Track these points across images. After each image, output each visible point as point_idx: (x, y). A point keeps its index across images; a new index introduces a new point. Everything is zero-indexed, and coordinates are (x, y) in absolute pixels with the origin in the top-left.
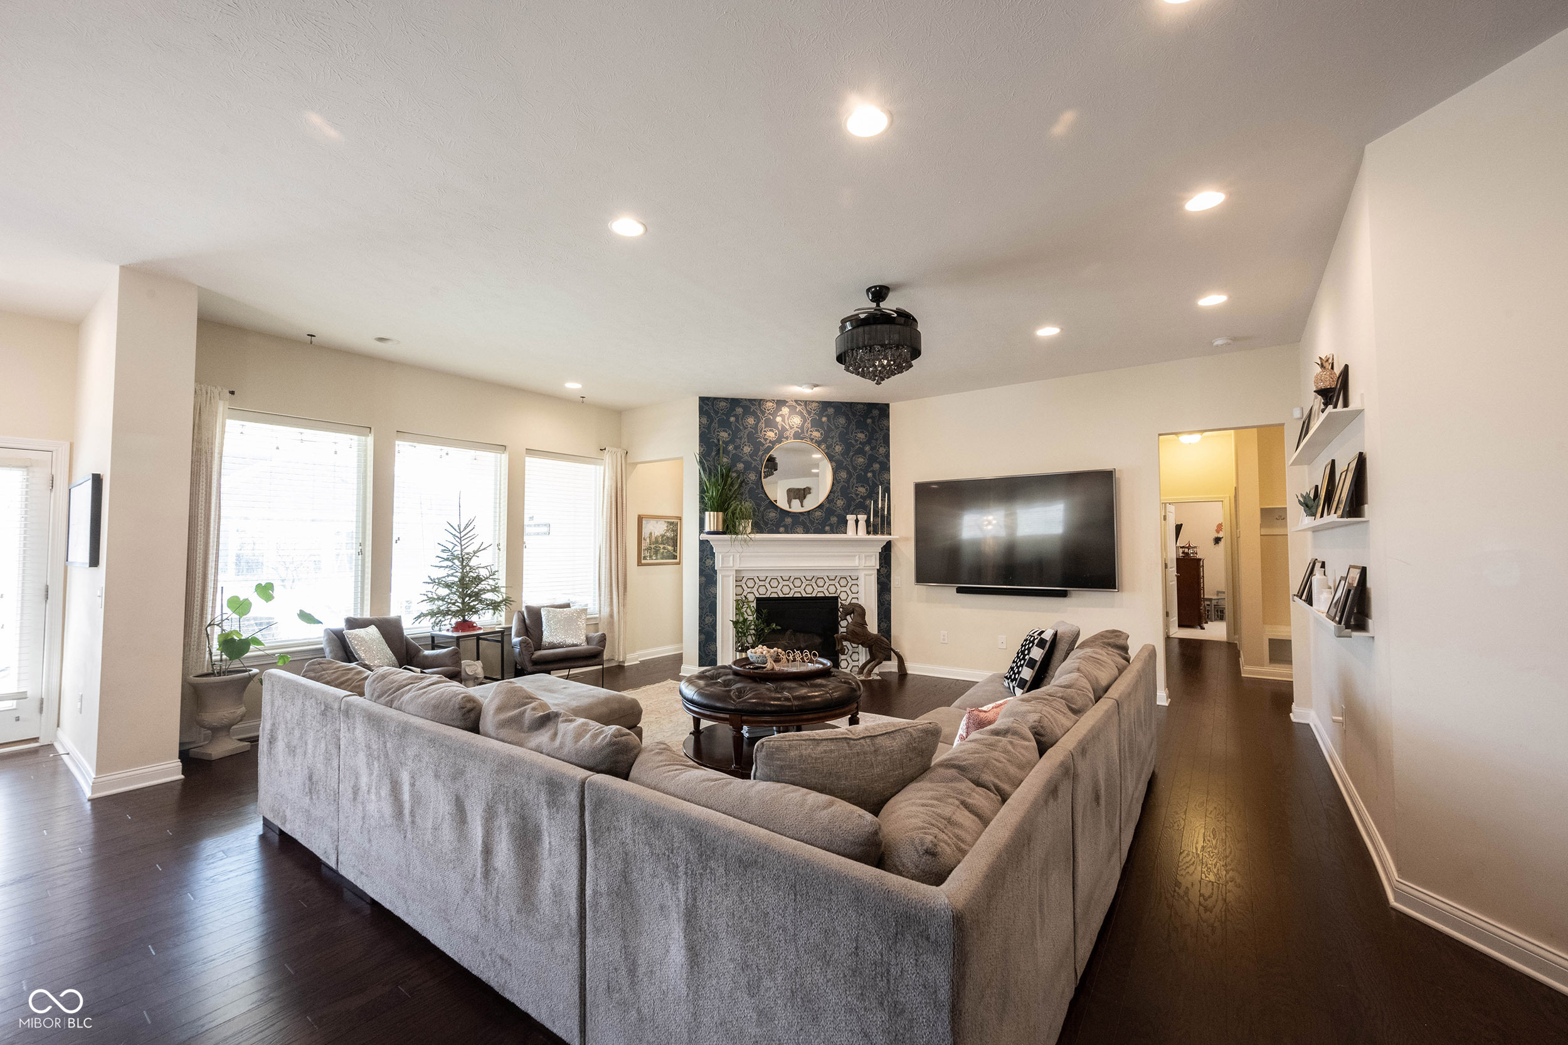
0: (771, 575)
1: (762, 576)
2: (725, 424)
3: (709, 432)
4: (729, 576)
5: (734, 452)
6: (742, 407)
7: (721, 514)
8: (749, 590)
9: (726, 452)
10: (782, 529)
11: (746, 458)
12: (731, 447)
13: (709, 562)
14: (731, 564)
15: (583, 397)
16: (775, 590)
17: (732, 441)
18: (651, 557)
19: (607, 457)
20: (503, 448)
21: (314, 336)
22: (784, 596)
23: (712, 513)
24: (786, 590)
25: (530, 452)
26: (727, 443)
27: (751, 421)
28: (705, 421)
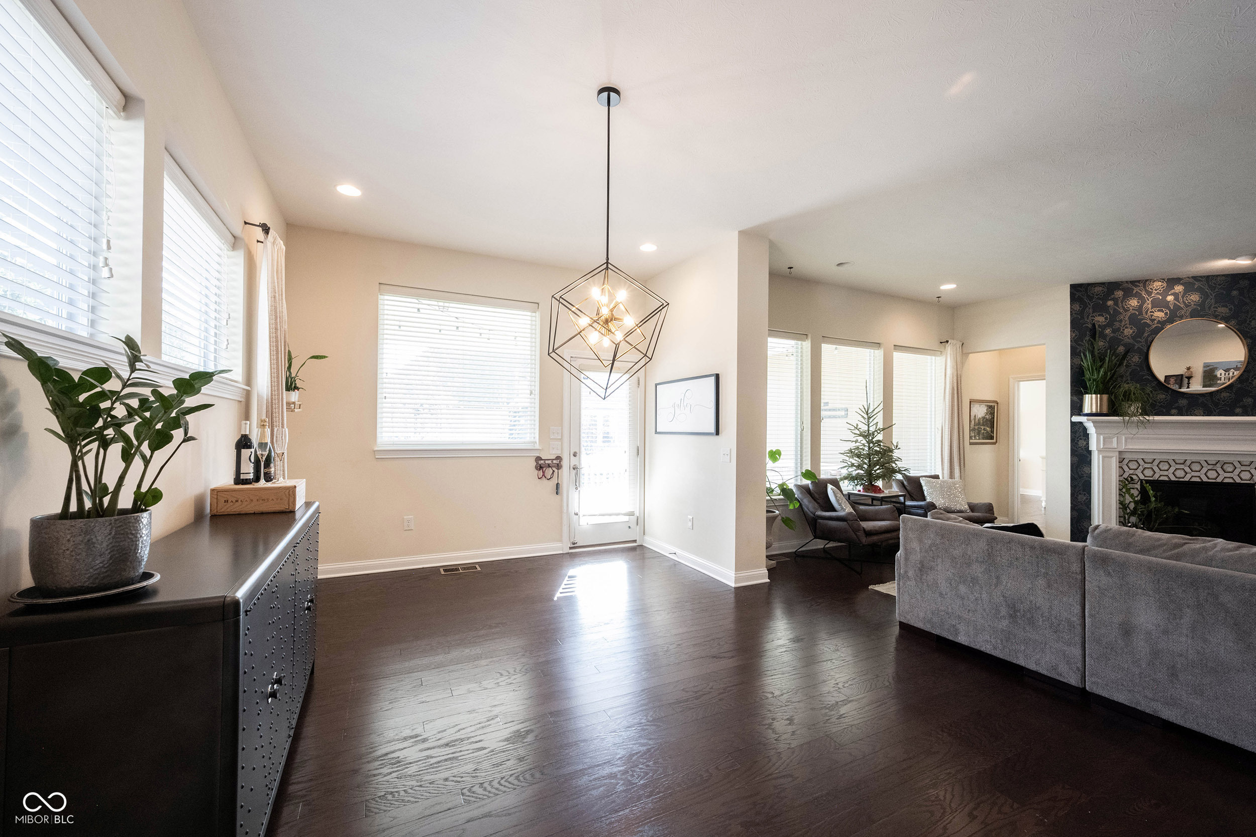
0: (1159, 457)
1: (1149, 458)
2: (1101, 309)
3: (1083, 318)
4: (1111, 457)
5: (1112, 335)
6: (1123, 290)
7: (1105, 397)
8: (1131, 472)
9: (1103, 336)
10: (1173, 411)
11: (1127, 340)
12: (1108, 331)
13: (1082, 443)
14: (1115, 445)
15: (939, 297)
16: (1165, 473)
17: (1109, 325)
18: (975, 436)
19: (949, 349)
20: (878, 345)
21: (792, 268)
22: (1177, 479)
23: (1094, 396)
24: (1180, 473)
25: (897, 347)
26: (1104, 327)
27: (1134, 303)
28: (1077, 307)
